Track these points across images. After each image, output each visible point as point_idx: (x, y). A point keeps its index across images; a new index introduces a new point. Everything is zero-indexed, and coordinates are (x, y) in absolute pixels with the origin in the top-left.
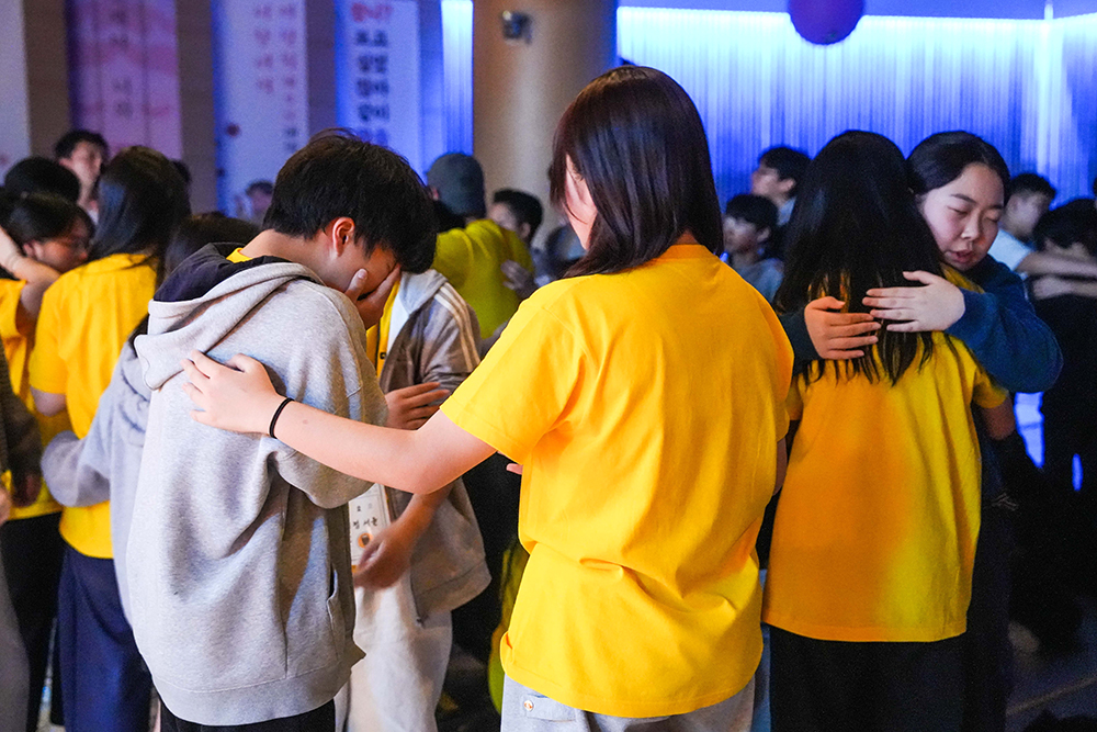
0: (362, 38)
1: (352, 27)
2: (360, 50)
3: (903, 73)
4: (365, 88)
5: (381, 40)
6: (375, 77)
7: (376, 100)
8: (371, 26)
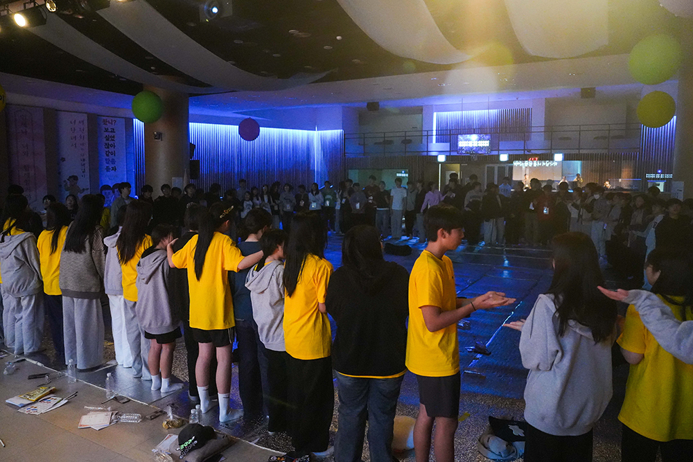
0: (106, 130)
1: (104, 126)
2: (106, 134)
3: (276, 144)
4: (108, 146)
5: (113, 131)
6: (110, 143)
7: (111, 149)
8: (109, 127)
